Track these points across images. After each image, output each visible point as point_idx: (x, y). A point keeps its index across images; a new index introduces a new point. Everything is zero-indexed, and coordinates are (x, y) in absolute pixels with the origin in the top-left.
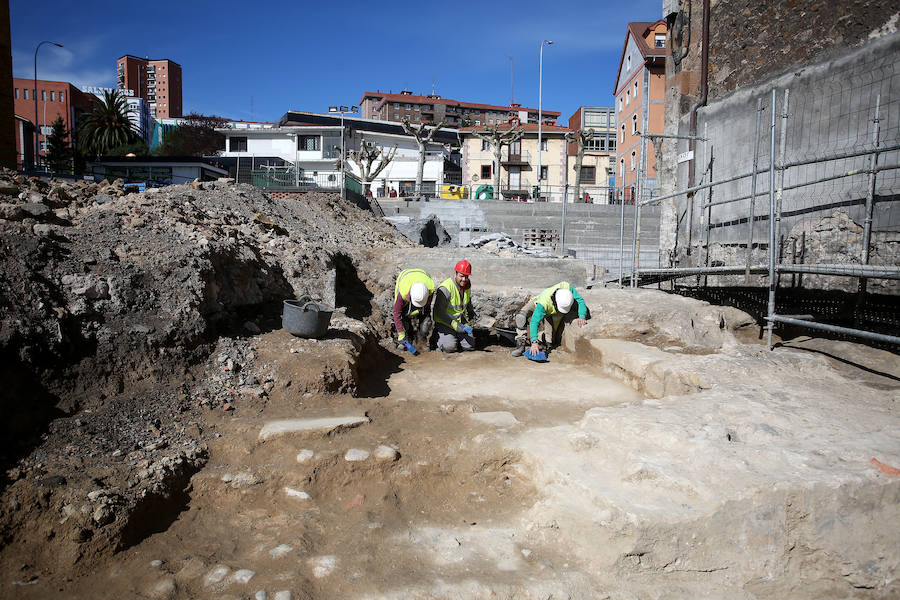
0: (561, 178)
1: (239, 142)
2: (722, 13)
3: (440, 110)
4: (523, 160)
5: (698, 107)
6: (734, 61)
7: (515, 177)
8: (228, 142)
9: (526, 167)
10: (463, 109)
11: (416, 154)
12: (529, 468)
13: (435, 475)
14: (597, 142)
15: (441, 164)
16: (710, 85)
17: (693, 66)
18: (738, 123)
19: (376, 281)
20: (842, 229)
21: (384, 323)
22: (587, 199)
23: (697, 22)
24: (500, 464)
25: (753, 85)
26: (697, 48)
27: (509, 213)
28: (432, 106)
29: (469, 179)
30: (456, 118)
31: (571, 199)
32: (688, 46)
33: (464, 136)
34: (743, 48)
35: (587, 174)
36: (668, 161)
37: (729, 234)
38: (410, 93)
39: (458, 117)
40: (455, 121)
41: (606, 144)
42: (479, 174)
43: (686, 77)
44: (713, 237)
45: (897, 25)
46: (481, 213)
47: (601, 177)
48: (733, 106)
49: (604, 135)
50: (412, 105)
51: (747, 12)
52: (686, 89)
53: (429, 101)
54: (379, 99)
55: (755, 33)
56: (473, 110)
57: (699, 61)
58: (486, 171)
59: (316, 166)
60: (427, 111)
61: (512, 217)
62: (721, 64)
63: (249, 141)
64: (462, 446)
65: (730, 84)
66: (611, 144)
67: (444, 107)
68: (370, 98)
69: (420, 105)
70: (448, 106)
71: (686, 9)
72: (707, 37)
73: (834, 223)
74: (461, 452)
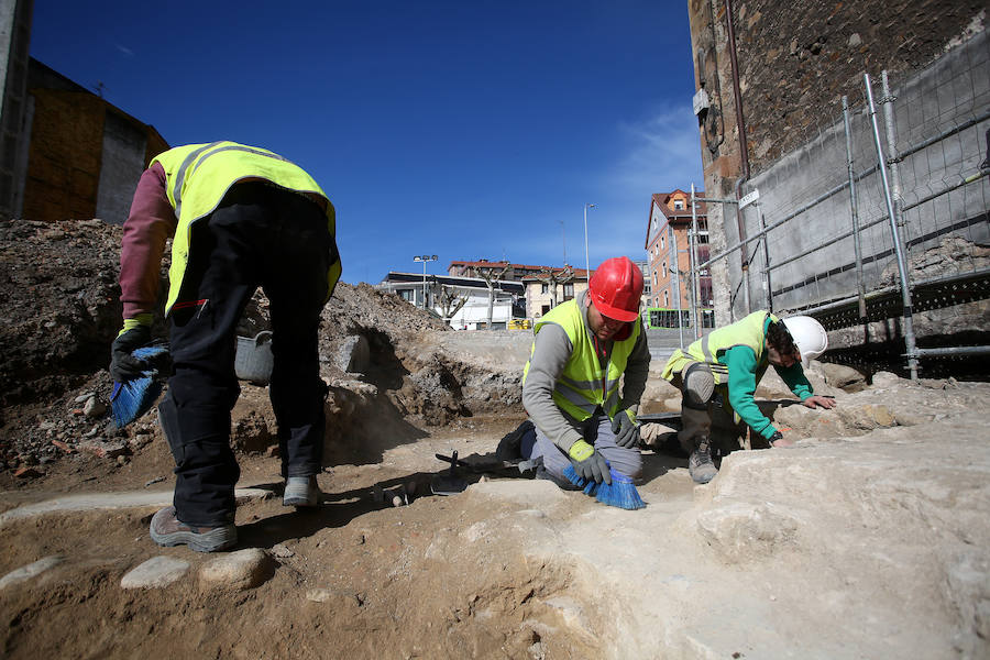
2: (755, 95)
5: (743, 182)
6: (774, 131)
10: (528, 271)
11: (487, 300)
12: (590, 611)
13: (346, 628)
15: (511, 308)
16: (752, 161)
17: (731, 150)
18: (792, 183)
19: (414, 359)
20: (958, 258)
21: (415, 398)
23: (730, 112)
24: (519, 595)
25: (801, 144)
26: (733, 133)
29: (532, 317)
32: (723, 134)
33: (526, 283)
34: (784, 116)
36: (715, 242)
37: (797, 298)
43: (725, 161)
44: (778, 305)
45: (983, 23)
48: (783, 168)
51: (784, 82)
52: (726, 172)
53: (500, 266)
54: (462, 266)
55: (796, 98)
57: (737, 144)
62: (760, 139)
64: (432, 551)
65: (774, 154)
67: (513, 270)
68: (456, 266)
70: (516, 269)
71: (717, 102)
72: (741, 120)
73: (944, 252)
74: (425, 565)
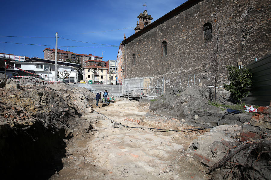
0: (106, 78)
1: (18, 65)
3: (70, 56)
4: (98, 74)
5: (125, 79)
7: (96, 78)
8: (14, 65)
9: (98, 76)
10: (76, 55)
14: (113, 68)
15: (76, 73)
18: (128, 82)
22: (112, 84)
27: (97, 87)
28: (67, 54)
29: (85, 78)
30: (74, 58)
31: (109, 83)
33: (84, 68)
35: (112, 78)
38: (60, 49)
39: (75, 57)
40: (74, 59)
41: (115, 69)
42: (88, 77)
46: (91, 87)
47: (115, 78)
49: (115, 67)
50: (61, 53)
54: (50, 50)
56: (79, 56)
58: (89, 77)
59: (41, 72)
60: (66, 55)
61: (98, 87)
62: (127, 76)
63: (21, 65)
66: (116, 69)
67: (71, 55)
69: (64, 53)
70: (72, 54)
